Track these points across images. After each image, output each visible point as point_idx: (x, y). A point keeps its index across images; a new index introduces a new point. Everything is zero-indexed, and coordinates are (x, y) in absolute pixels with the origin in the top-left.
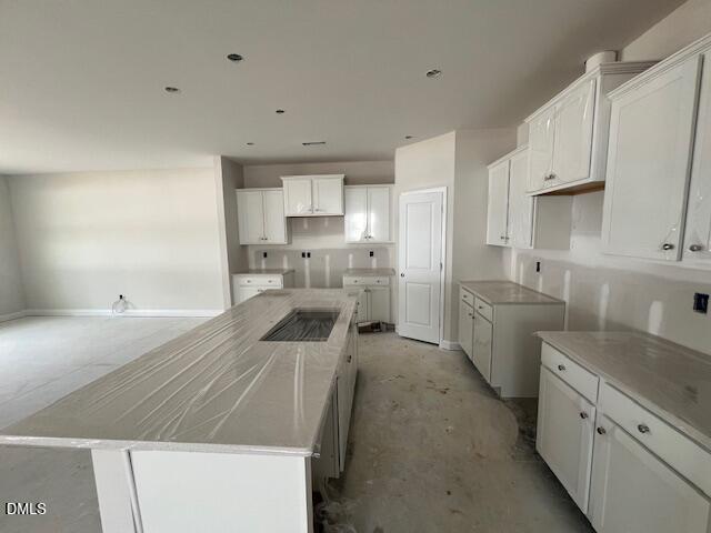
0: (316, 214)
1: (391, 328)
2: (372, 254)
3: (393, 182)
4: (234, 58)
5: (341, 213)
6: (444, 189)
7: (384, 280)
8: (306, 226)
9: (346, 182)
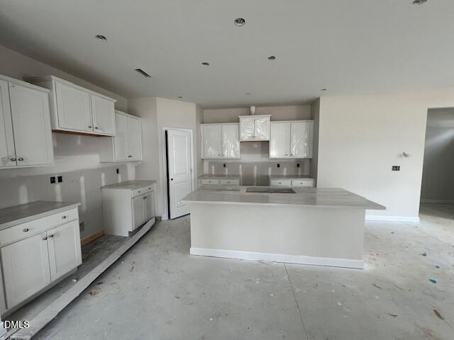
4: (273, 58)
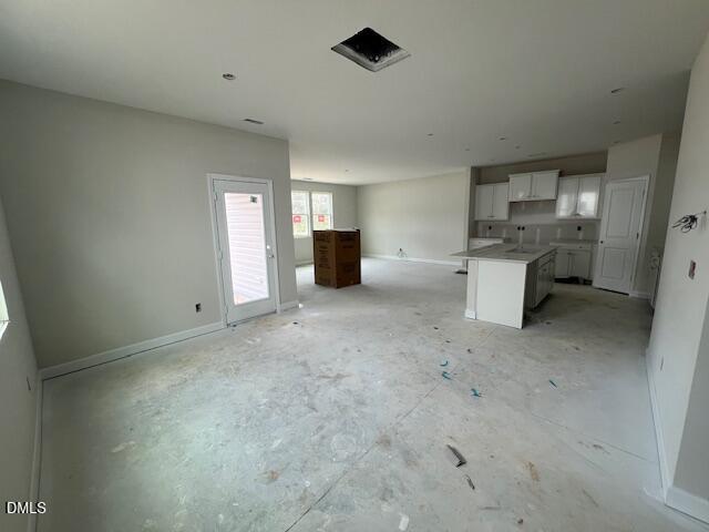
0: (533, 199)
1: (588, 282)
2: (579, 229)
3: (605, 171)
5: (554, 198)
6: (647, 178)
7: (587, 246)
8: (523, 207)
9: (561, 175)
